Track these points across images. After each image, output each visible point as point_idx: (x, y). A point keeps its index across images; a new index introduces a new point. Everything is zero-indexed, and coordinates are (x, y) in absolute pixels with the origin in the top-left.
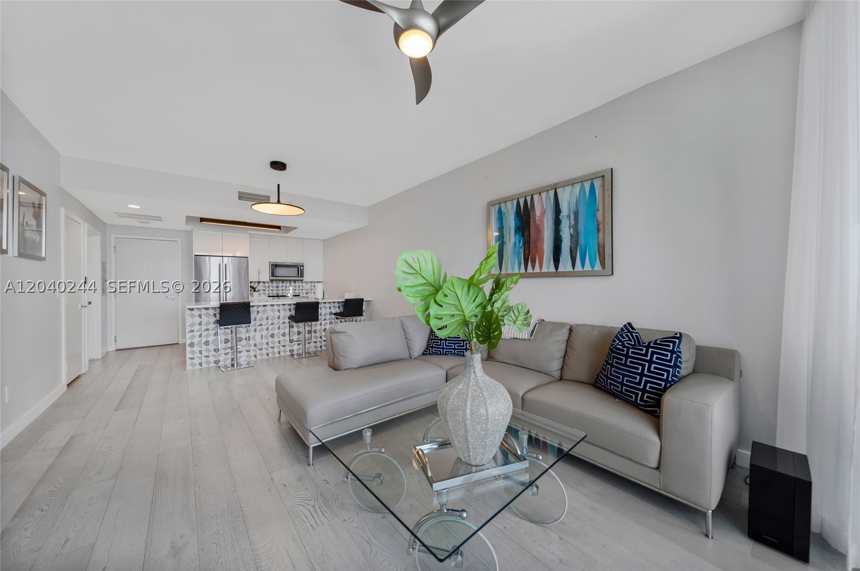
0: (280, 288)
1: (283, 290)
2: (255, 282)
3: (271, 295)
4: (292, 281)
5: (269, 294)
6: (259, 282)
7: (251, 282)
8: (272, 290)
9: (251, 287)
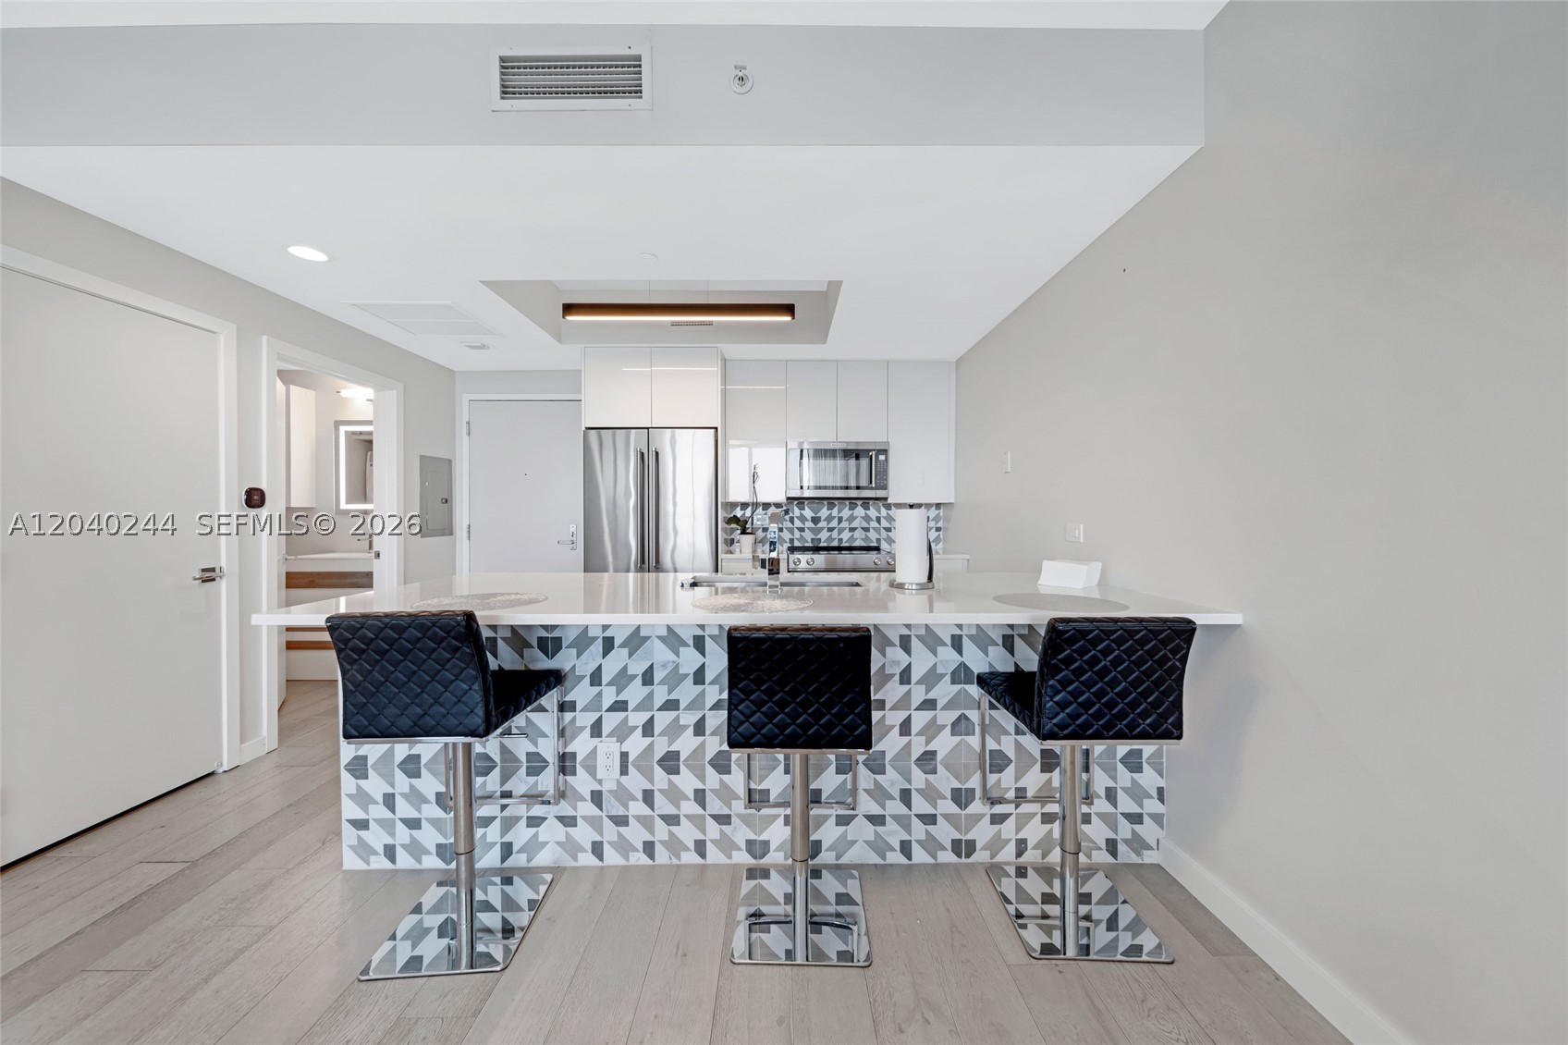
0: (823, 524)
1: (830, 530)
2: (744, 506)
3: (797, 544)
4: (859, 502)
5: (792, 541)
6: (755, 505)
7: (733, 505)
8: (802, 530)
9: (735, 520)
